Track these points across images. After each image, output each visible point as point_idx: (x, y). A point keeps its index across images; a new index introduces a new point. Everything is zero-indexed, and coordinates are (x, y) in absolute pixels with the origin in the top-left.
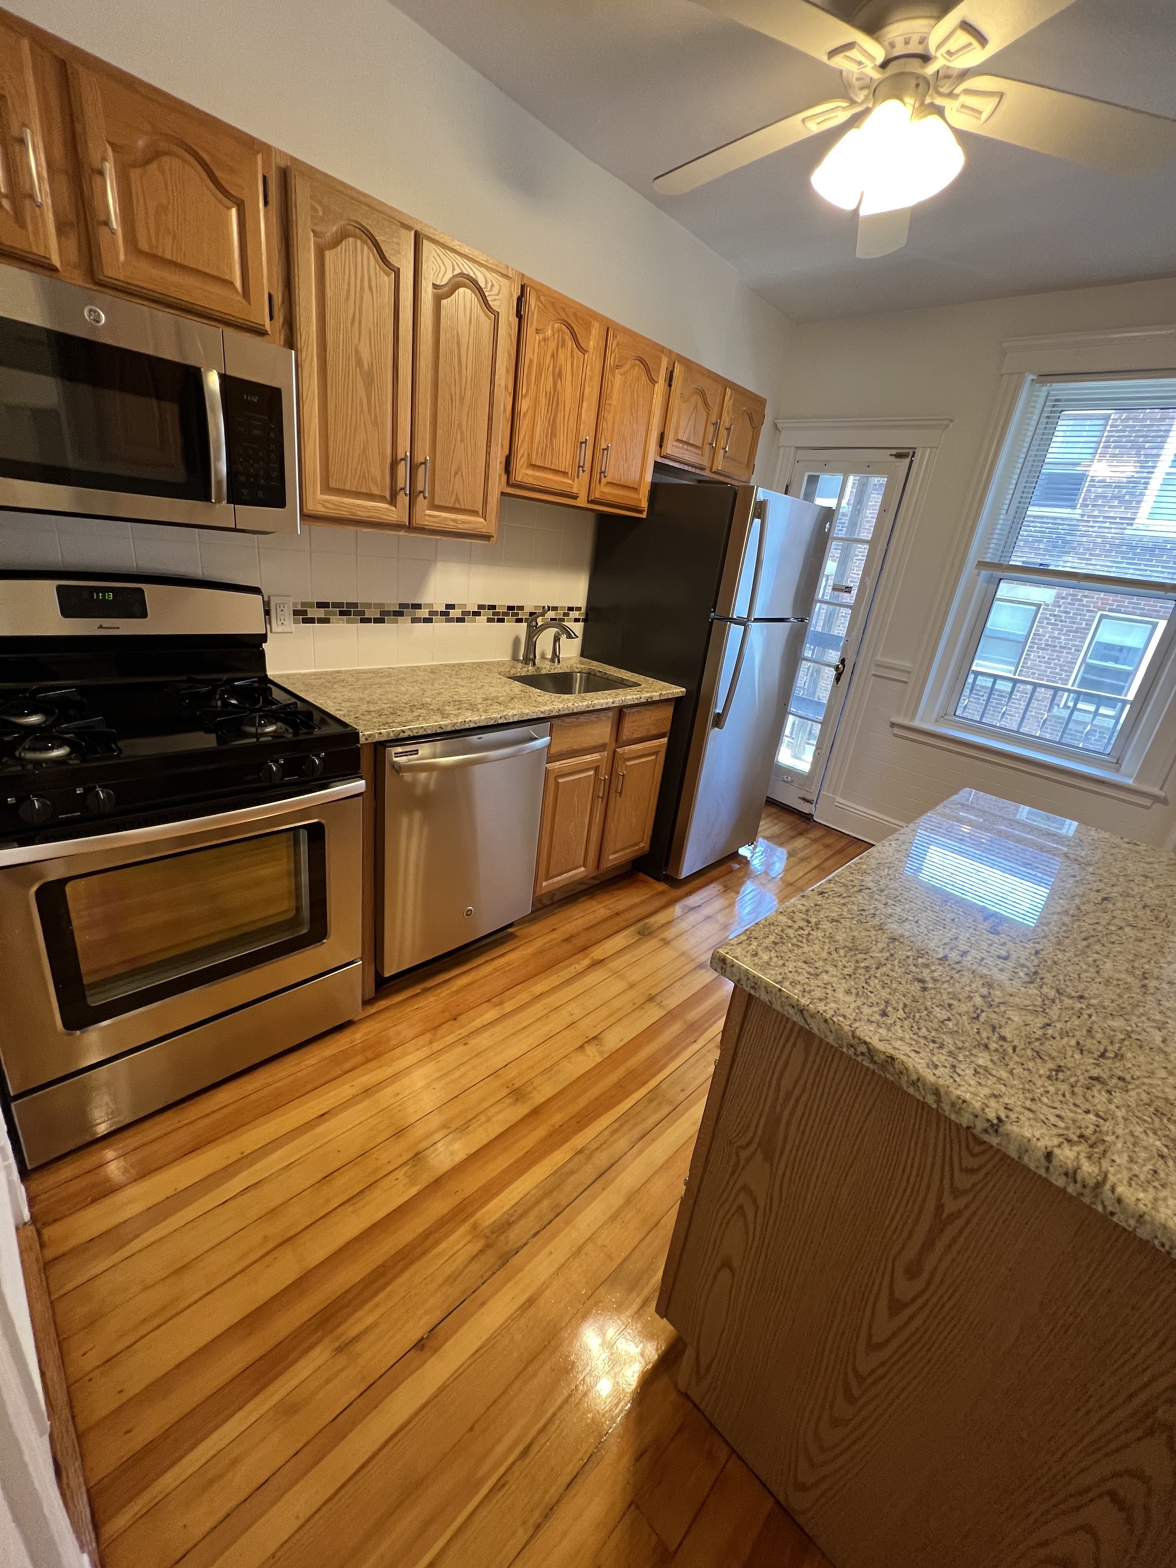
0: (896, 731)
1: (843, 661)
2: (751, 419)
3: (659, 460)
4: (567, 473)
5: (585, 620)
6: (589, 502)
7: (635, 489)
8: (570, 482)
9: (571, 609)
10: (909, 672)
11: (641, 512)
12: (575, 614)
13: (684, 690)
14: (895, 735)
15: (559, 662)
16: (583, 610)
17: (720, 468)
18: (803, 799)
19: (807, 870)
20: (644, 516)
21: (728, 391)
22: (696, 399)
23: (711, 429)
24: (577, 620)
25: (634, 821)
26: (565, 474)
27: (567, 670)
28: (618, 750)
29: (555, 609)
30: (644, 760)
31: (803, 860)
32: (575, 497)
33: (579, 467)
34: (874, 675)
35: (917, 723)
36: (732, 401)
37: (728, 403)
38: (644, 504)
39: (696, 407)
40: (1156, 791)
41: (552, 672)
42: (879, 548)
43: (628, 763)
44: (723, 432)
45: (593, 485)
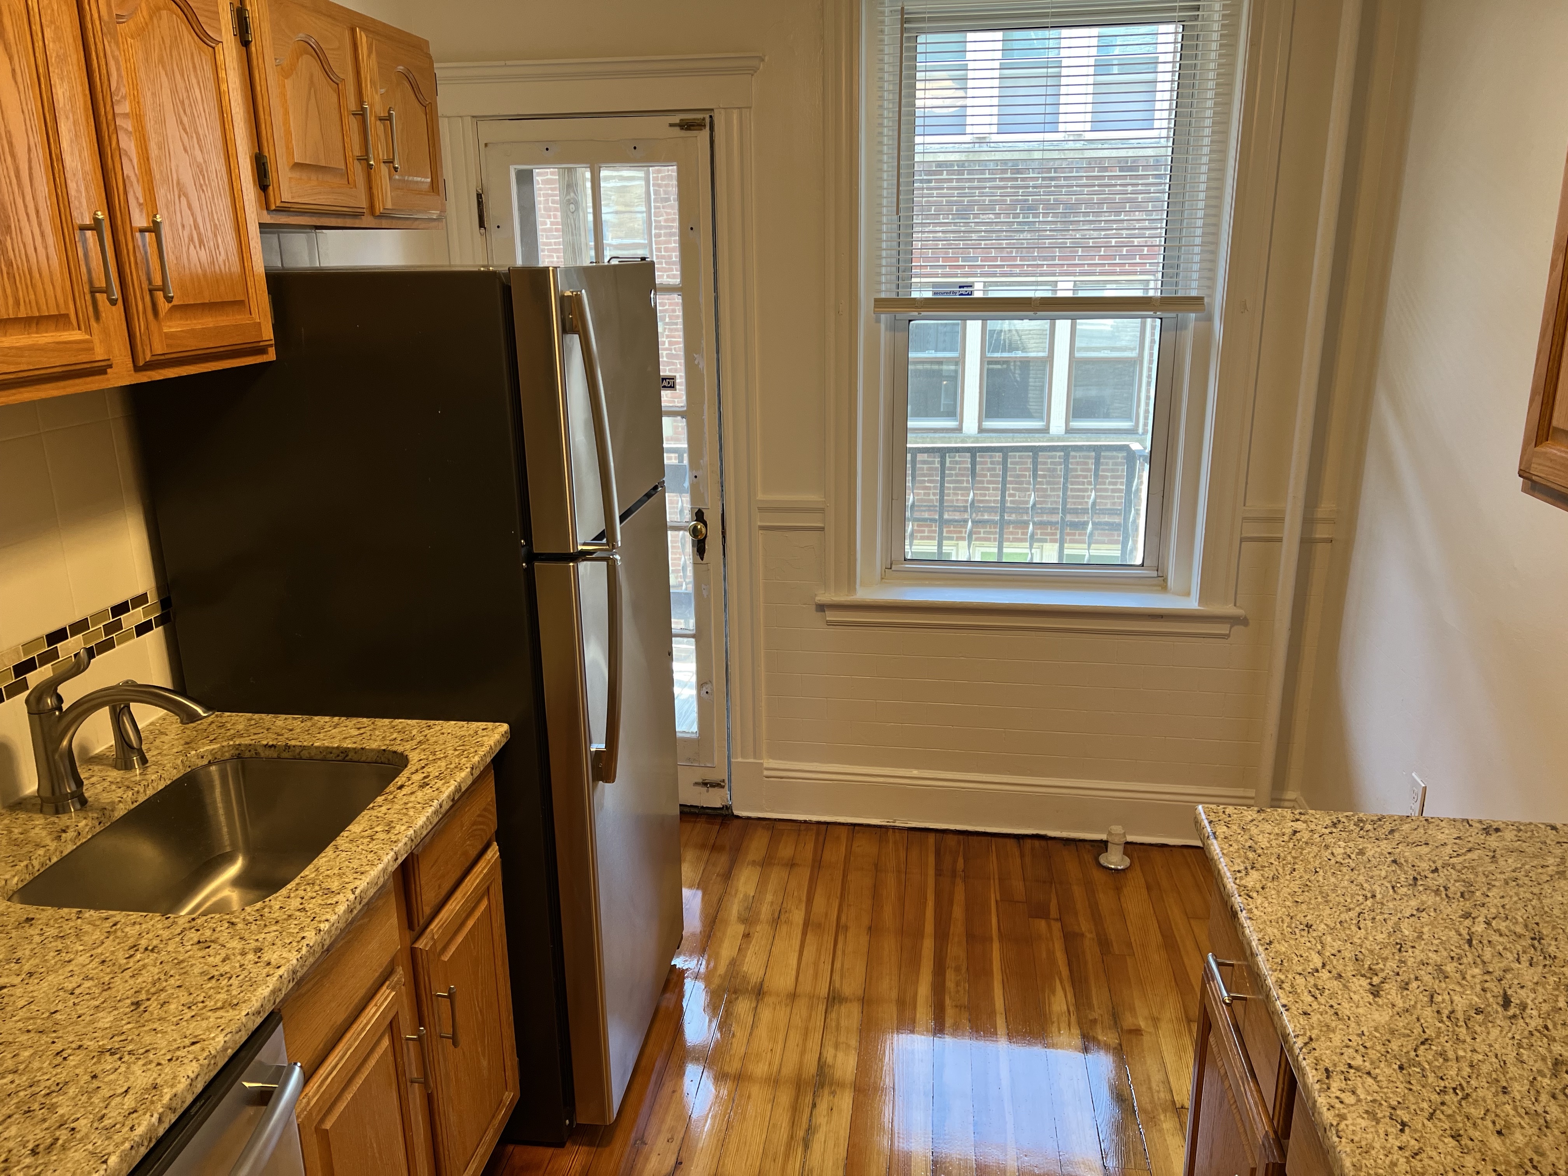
0: (831, 616)
1: (699, 516)
2: (415, 89)
3: (268, 219)
4: (67, 316)
5: (162, 620)
6: (137, 369)
7: (239, 304)
8: (76, 335)
9: (120, 609)
10: (822, 510)
11: (262, 351)
12: (136, 616)
13: (505, 727)
14: (830, 624)
15: (144, 761)
16: (152, 599)
17: (389, 205)
18: (705, 784)
19: (796, 943)
20: (271, 356)
21: (363, 38)
22: (307, 63)
23: (353, 124)
24: (143, 629)
25: (485, 1063)
26: (59, 320)
27: (175, 775)
28: (420, 945)
29: (80, 627)
30: (470, 923)
31: (776, 921)
32: (102, 370)
33: (93, 292)
34: (762, 528)
35: (864, 594)
36: (374, 56)
37: (369, 64)
38: (268, 333)
39: (312, 83)
40: (1229, 609)
41: (142, 799)
42: (702, 300)
43: (446, 958)
44: (376, 129)
45: (139, 326)
